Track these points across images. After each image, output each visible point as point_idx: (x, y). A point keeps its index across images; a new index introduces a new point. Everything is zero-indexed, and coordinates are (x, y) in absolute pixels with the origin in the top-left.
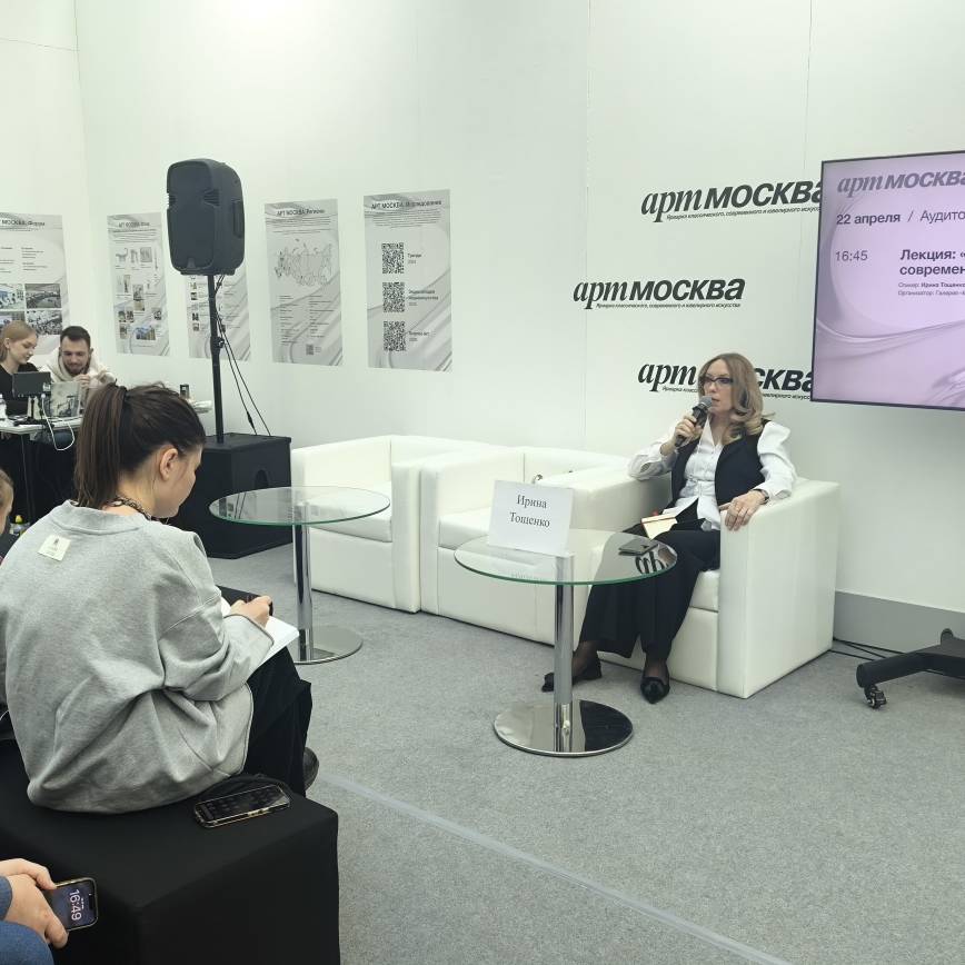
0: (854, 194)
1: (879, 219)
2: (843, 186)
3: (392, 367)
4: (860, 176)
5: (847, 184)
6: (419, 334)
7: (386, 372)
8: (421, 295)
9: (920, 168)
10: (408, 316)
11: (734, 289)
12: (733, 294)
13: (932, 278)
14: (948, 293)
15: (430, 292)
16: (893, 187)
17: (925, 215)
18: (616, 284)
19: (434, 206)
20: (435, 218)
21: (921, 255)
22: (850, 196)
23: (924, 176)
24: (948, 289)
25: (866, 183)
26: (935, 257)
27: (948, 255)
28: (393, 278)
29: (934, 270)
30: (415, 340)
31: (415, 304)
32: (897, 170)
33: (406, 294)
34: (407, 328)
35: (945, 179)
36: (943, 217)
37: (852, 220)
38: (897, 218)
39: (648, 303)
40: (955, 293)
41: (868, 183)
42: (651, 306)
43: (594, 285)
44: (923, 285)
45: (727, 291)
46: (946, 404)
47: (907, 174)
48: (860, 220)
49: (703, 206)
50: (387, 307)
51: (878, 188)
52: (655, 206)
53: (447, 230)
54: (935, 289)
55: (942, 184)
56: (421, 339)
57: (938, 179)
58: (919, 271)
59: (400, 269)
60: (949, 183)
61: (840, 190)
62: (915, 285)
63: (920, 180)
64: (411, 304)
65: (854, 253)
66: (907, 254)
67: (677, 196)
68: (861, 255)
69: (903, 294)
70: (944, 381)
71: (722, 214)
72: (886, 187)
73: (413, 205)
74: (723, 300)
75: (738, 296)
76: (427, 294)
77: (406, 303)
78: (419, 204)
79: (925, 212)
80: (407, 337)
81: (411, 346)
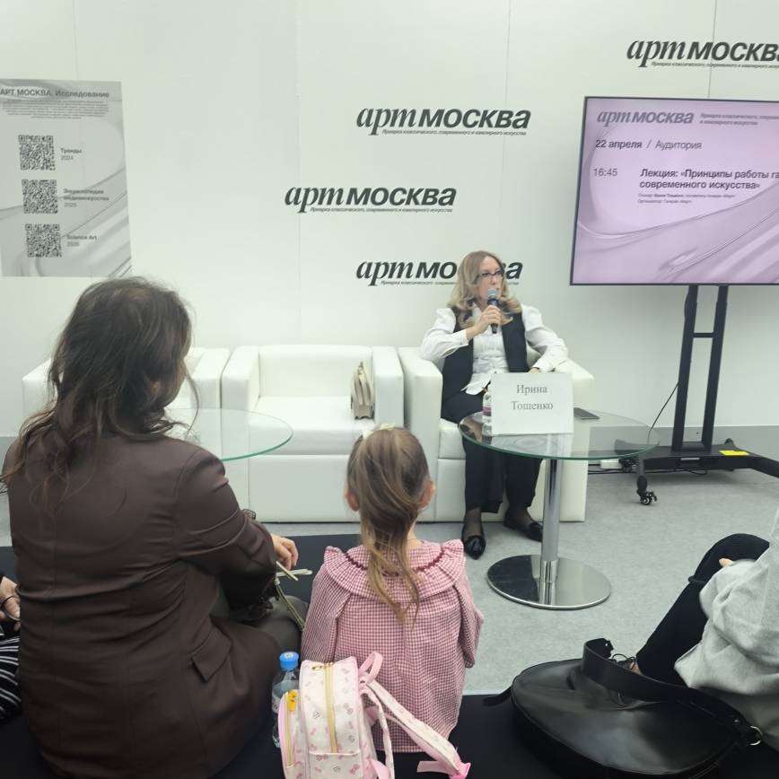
0: (610, 124)
1: (627, 145)
2: (602, 117)
3: (41, 274)
4: (614, 111)
5: (604, 117)
6: (81, 238)
7: (34, 281)
8: (83, 195)
9: (657, 108)
10: (64, 218)
11: (447, 197)
12: (446, 201)
13: (662, 191)
14: (671, 202)
15: (96, 192)
16: (638, 121)
17: (659, 144)
18: (332, 190)
19: (99, 99)
20: (101, 112)
21: (655, 174)
22: (606, 125)
23: (659, 115)
24: (671, 199)
25: (619, 117)
26: (665, 175)
27: (673, 174)
28: (38, 175)
29: (663, 185)
30: (77, 244)
31: (75, 205)
32: (642, 108)
33: (60, 193)
34: (62, 232)
35: (673, 118)
36: (671, 146)
37: (607, 144)
38: (639, 145)
39: (365, 207)
40: (676, 202)
41: (621, 117)
42: (368, 210)
43: (308, 191)
44: (656, 195)
45: (441, 198)
46: (668, 281)
47: (648, 112)
48: (613, 145)
49: (418, 123)
50: (27, 208)
51: (627, 121)
52: (370, 120)
53: (119, 125)
54: (663, 198)
55: (671, 121)
56: (83, 243)
57: (669, 117)
58: (654, 185)
59: (48, 165)
60: (675, 122)
61: (599, 120)
62: (650, 196)
63: (656, 118)
64: (66, 205)
65: (608, 170)
66: (646, 172)
67: (392, 113)
68: (613, 172)
69: (642, 202)
70: (666, 265)
71: (435, 132)
72: (633, 121)
73: (67, 94)
74: (437, 206)
75: (451, 203)
76: (94, 194)
77: (61, 204)
78: (75, 94)
79: (659, 142)
80: (64, 242)
81: (69, 252)
